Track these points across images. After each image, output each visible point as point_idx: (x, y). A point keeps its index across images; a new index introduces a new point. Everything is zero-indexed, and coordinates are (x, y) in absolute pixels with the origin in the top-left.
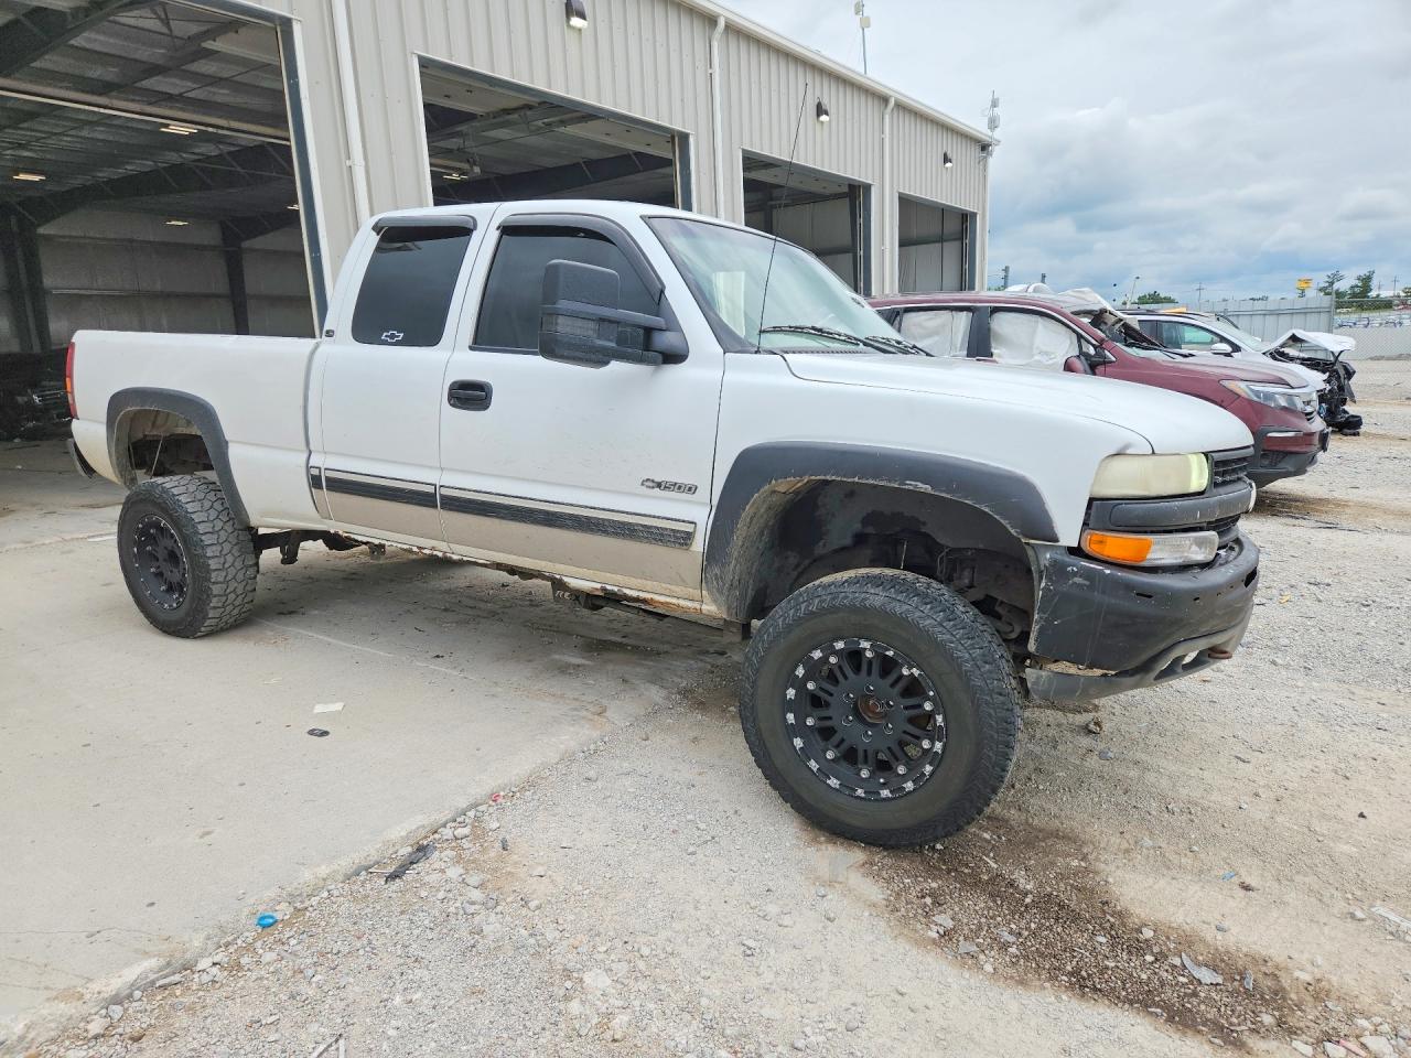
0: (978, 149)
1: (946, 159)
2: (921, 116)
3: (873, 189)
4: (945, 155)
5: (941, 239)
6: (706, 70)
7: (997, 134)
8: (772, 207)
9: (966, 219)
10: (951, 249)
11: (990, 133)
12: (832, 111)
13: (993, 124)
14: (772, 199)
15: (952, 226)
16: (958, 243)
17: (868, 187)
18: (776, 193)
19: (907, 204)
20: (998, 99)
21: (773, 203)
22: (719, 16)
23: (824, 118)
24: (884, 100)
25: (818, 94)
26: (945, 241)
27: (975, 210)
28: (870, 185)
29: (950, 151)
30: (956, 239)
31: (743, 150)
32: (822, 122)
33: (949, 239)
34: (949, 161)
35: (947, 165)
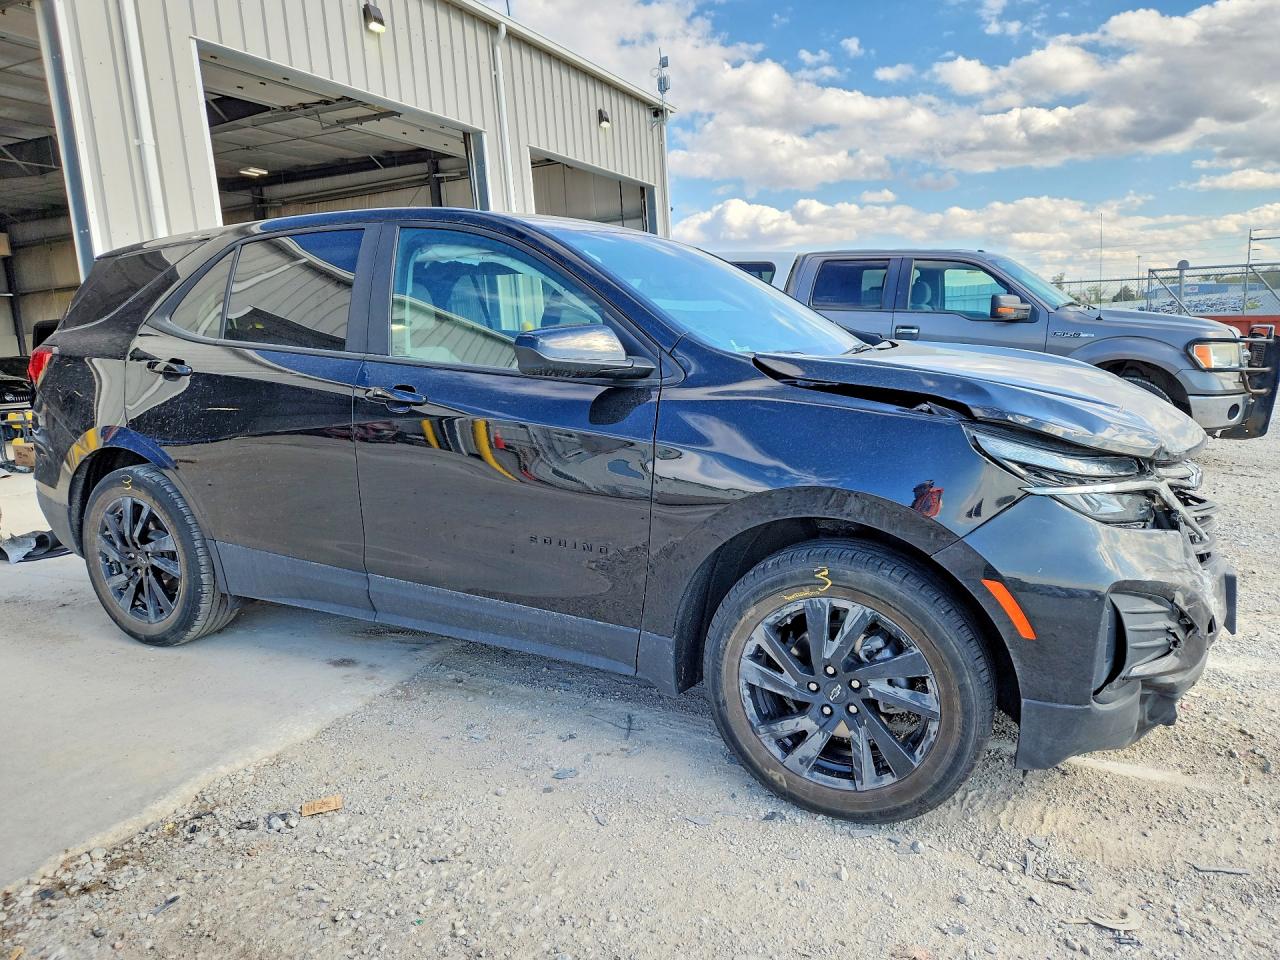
0: (649, 116)
1: (602, 117)
3: (485, 137)
4: (600, 112)
5: (622, 217)
8: (439, 181)
11: (660, 97)
13: (663, 85)
14: (437, 171)
16: (639, 221)
17: (479, 134)
18: (443, 164)
19: (543, 164)
20: (667, 58)
21: (438, 175)
23: (378, 26)
24: (492, 26)
26: (626, 219)
27: (653, 184)
28: (481, 132)
29: (607, 110)
30: (637, 217)
31: (199, 42)
32: (378, 34)
33: (630, 218)
34: (607, 121)
35: (605, 124)
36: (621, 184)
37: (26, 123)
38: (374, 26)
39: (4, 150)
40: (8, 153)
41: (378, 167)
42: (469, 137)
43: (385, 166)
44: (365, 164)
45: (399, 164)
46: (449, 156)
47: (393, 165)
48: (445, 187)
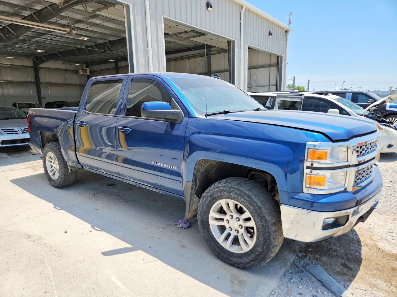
0: (284, 32)
1: (270, 34)
2: (259, 16)
3: (236, 43)
4: (269, 32)
5: (270, 66)
7: (291, 27)
8: (211, 54)
9: (279, 58)
10: (273, 70)
11: (288, 26)
12: (215, 7)
13: (290, 22)
14: (210, 52)
15: (274, 60)
16: (276, 67)
17: (234, 42)
18: (212, 49)
20: (292, 13)
24: (241, 7)
26: (271, 67)
27: (282, 55)
28: (234, 41)
29: (271, 31)
32: (210, 11)
33: (273, 66)
34: (271, 35)
35: (271, 36)
36: (270, 55)
37: (100, 39)
38: (210, 9)
39: (94, 46)
40: (95, 47)
41: (192, 50)
42: (230, 43)
43: (194, 50)
44: (189, 49)
45: (199, 49)
46: (215, 47)
47: (197, 50)
48: (212, 56)
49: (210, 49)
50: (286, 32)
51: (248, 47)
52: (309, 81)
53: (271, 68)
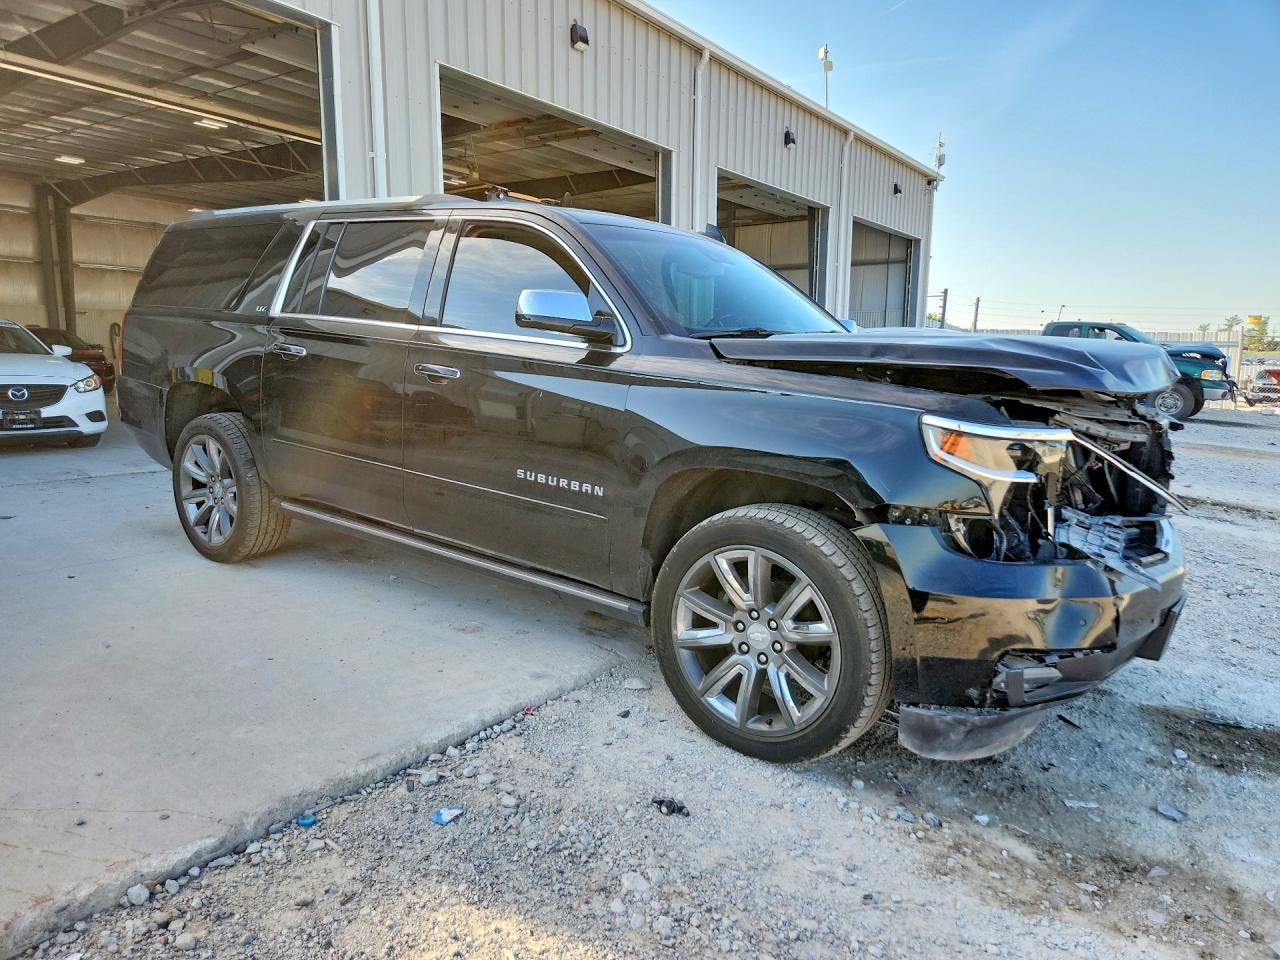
0: (925, 182)
1: (897, 190)
2: (876, 150)
3: (831, 212)
4: (896, 185)
5: (887, 262)
6: (690, 96)
7: (942, 171)
9: (910, 244)
10: (896, 271)
11: (937, 170)
12: (799, 141)
13: (941, 161)
15: (897, 250)
16: (903, 266)
17: (826, 210)
19: (859, 226)
20: (943, 142)
22: (704, 48)
23: (791, 145)
24: (845, 132)
25: (787, 124)
26: (891, 263)
27: (919, 238)
28: (828, 208)
29: (900, 184)
30: (901, 262)
31: (719, 169)
32: (789, 150)
33: (895, 262)
34: (900, 193)
35: (898, 195)
36: (890, 237)
42: (816, 211)
48: (737, 230)
49: (735, 213)
50: (929, 183)
51: (854, 222)
52: (978, 300)
53: (892, 267)
